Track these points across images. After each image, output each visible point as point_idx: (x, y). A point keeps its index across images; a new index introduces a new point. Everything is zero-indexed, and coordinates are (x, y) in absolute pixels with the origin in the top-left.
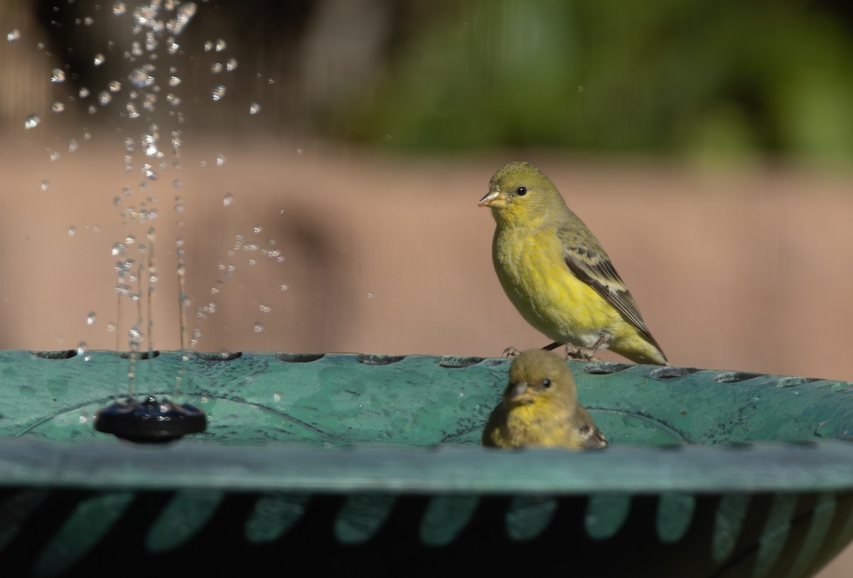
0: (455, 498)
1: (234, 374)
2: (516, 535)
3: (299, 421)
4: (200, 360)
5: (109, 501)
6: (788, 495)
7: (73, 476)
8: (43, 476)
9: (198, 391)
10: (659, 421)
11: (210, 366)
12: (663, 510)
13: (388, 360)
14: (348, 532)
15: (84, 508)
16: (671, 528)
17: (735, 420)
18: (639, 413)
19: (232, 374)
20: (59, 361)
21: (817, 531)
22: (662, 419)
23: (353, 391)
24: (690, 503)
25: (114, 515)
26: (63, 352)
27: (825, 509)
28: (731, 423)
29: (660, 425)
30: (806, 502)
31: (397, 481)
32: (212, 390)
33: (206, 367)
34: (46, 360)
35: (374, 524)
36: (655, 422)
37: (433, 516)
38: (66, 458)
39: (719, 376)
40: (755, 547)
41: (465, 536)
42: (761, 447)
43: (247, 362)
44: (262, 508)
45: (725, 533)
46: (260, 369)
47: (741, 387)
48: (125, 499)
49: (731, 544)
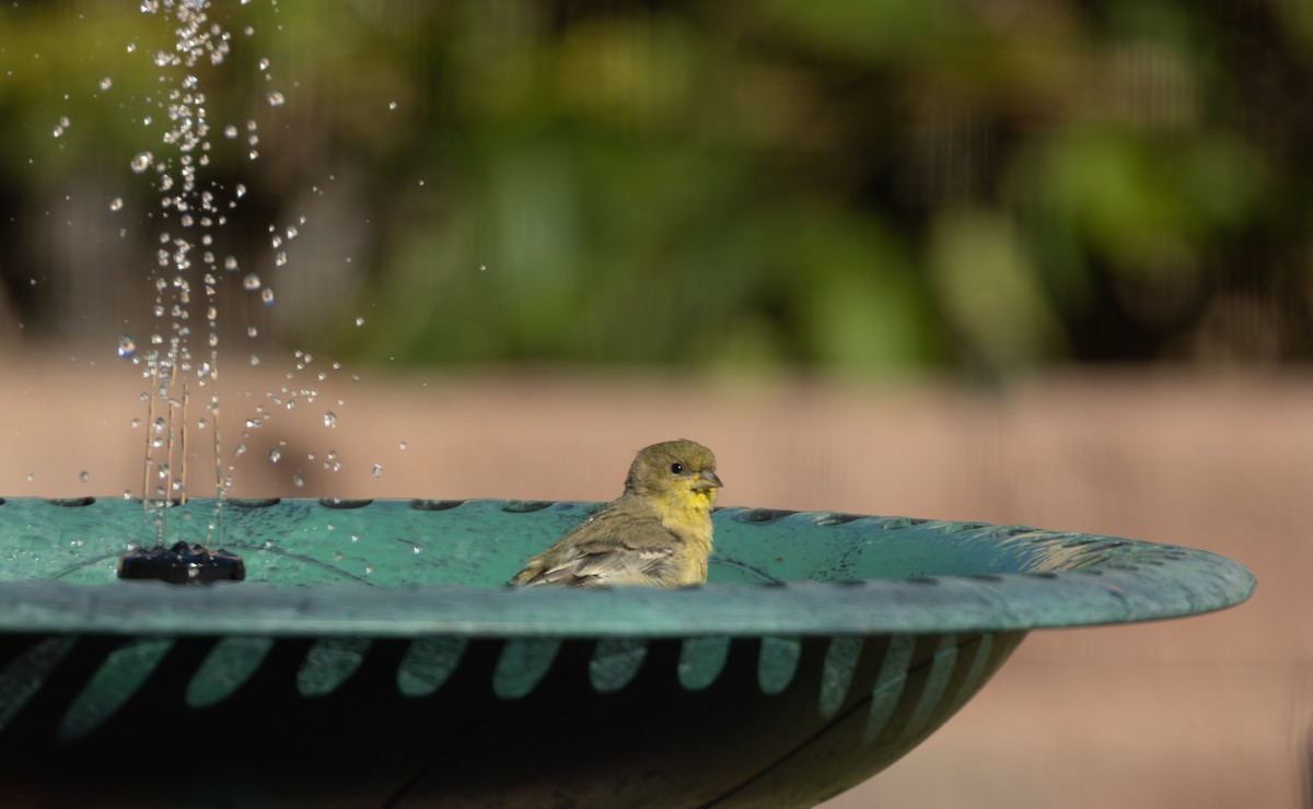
0: (532, 640)
1: (272, 522)
2: (600, 685)
3: (346, 574)
4: (234, 507)
5: (143, 650)
6: (903, 637)
7: (107, 621)
8: (71, 621)
9: (232, 542)
10: (752, 568)
11: (245, 514)
12: (765, 657)
13: (445, 506)
14: (412, 683)
15: (115, 658)
16: (775, 676)
17: (838, 567)
18: (730, 560)
19: (270, 521)
20: (76, 509)
21: (937, 681)
22: (755, 566)
23: (407, 539)
24: (795, 647)
25: (150, 666)
26: (79, 500)
27: (946, 655)
28: (834, 569)
29: (753, 573)
30: (926, 644)
31: (469, 623)
32: (247, 540)
33: (241, 514)
34: (60, 508)
35: (441, 674)
36: (747, 570)
37: (509, 663)
38: (96, 599)
39: (819, 518)
40: (869, 698)
41: (544, 687)
42: (874, 585)
43: (287, 509)
44: (315, 656)
45: (835, 682)
46: (302, 516)
47: (842, 529)
48: (163, 647)
49: (841, 695)
